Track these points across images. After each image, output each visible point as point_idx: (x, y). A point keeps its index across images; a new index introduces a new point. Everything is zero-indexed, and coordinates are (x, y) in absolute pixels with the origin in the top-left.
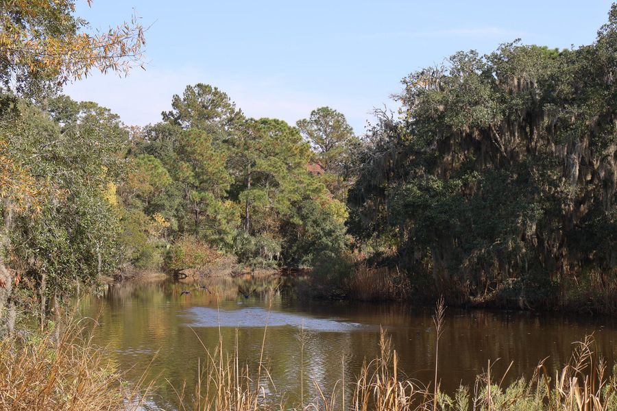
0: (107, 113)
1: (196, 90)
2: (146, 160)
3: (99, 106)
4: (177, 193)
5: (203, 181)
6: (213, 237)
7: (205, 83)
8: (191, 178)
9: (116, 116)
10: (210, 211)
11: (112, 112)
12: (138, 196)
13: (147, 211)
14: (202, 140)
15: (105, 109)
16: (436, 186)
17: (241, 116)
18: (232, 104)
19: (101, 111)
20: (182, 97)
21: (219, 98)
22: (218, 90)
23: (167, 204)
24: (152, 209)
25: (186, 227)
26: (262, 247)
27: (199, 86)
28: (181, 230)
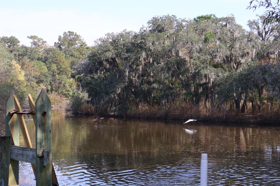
0: (42, 40)
1: (68, 34)
2: (38, 63)
3: (38, 37)
4: (49, 75)
5: (61, 71)
6: (65, 93)
7: (71, 31)
8: (55, 70)
9: (45, 42)
10: (63, 82)
11: (44, 40)
12: (33, 77)
13: (38, 83)
14: (60, 55)
15: (41, 39)
16: (95, 77)
17: (85, 45)
18: (82, 39)
19: (39, 40)
20: (62, 36)
21: (77, 37)
22: (77, 34)
23: (45, 80)
24: (39, 82)
25: (54, 89)
26: (84, 97)
27: (69, 32)
28: (52, 90)
